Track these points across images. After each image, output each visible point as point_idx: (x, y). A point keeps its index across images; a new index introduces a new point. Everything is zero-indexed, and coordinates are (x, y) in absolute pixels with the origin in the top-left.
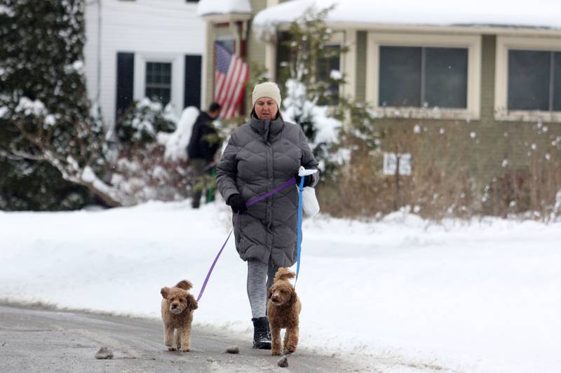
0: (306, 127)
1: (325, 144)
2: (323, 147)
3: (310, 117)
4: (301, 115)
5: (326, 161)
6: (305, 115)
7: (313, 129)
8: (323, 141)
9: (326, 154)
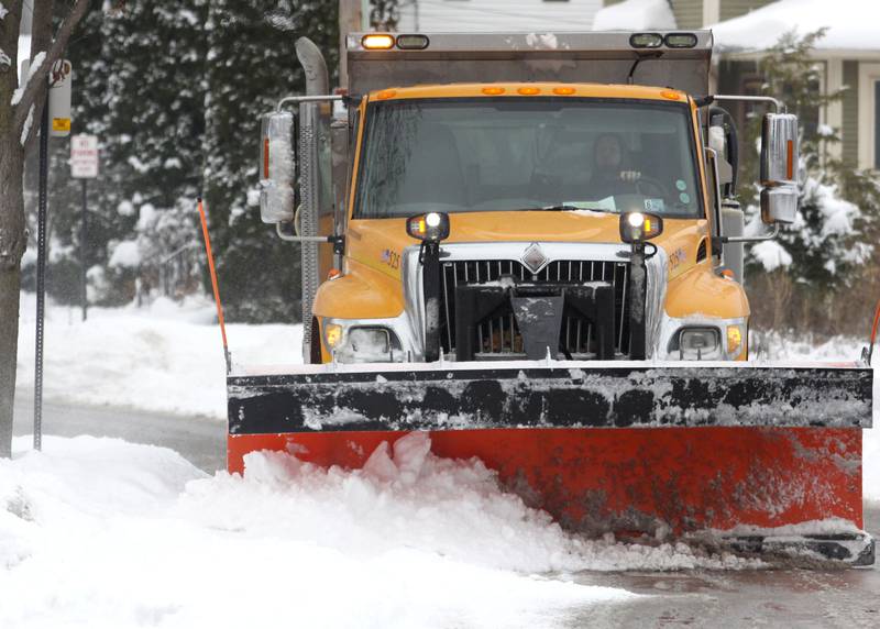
0: (809, 214)
1: (835, 236)
2: (832, 240)
3: (814, 199)
4: (802, 197)
5: (837, 261)
6: (808, 197)
7: (820, 215)
8: (833, 232)
9: (837, 251)
